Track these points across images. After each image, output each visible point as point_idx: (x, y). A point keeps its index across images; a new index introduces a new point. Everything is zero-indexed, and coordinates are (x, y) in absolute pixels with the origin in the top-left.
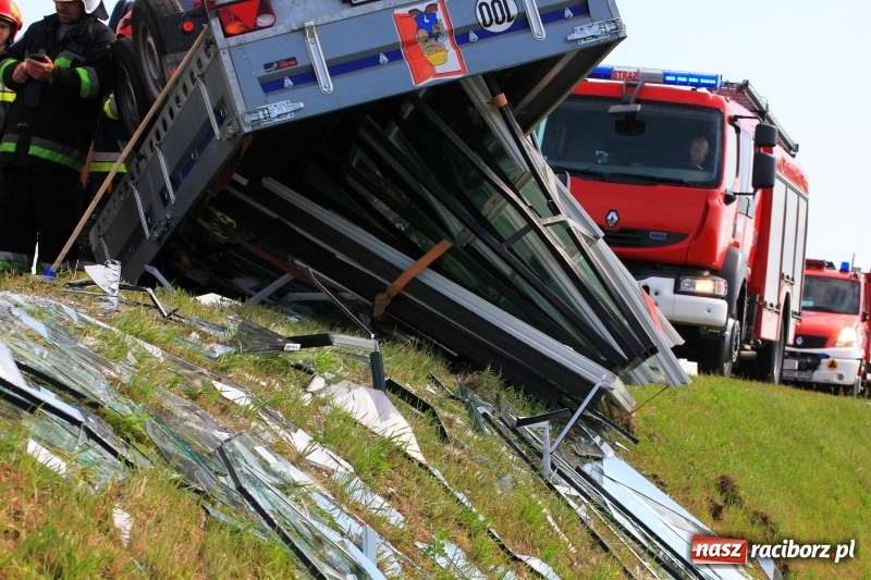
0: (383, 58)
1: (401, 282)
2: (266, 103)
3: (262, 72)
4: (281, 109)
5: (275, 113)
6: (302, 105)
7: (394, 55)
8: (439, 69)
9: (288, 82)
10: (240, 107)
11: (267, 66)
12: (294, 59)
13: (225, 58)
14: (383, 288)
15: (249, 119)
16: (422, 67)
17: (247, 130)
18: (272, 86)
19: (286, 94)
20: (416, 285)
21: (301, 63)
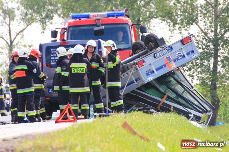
0: (163, 67)
1: (161, 103)
2: (148, 78)
3: (146, 73)
4: (151, 78)
5: (150, 79)
6: (153, 77)
7: (165, 66)
8: (173, 67)
9: (150, 74)
10: (144, 79)
11: (147, 71)
12: (150, 70)
13: (140, 71)
14: (158, 105)
15: (146, 81)
16: (170, 67)
17: (146, 83)
18: (148, 74)
19: (150, 76)
20: (164, 104)
21: (152, 70)
